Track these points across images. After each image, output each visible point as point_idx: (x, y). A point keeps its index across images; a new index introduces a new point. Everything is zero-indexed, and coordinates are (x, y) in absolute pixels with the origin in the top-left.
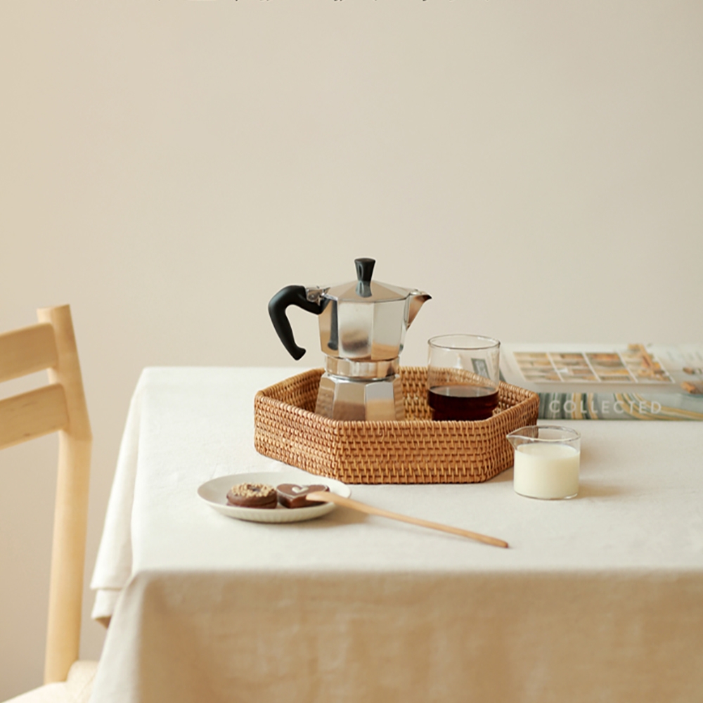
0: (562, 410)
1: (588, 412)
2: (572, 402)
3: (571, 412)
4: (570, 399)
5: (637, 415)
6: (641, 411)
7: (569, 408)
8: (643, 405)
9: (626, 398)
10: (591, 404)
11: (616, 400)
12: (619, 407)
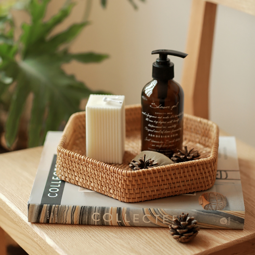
0: (102, 219)
1: (122, 221)
2: (109, 214)
3: (109, 221)
4: (108, 212)
5: (161, 225)
6: (164, 222)
7: (107, 218)
8: (165, 218)
9: (153, 212)
10: (125, 216)
11: (145, 214)
12: (147, 218)
